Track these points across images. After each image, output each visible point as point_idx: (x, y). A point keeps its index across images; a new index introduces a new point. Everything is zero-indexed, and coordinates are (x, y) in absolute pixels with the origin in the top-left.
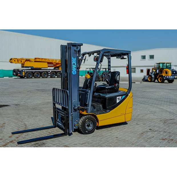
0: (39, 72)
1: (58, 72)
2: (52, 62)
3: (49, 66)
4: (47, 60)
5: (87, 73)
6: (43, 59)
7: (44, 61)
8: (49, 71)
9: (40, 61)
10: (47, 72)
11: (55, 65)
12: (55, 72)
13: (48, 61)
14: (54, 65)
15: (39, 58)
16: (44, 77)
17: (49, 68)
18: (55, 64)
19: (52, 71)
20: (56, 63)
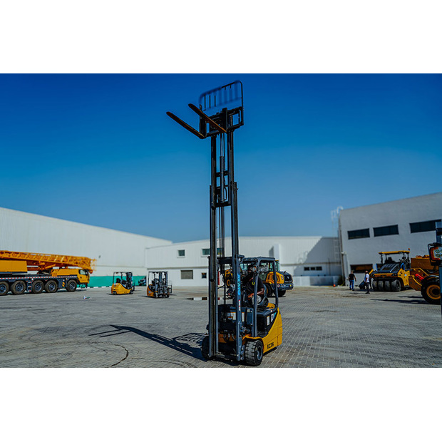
0: (7, 281)
1: (49, 280)
2: (36, 259)
3: (29, 269)
4: (26, 256)
5: (115, 281)
6: (18, 253)
7: (20, 258)
8: (30, 279)
9: (11, 257)
10: (24, 281)
11: (43, 266)
12: (43, 280)
13: (28, 259)
14: (40, 266)
15: (10, 251)
16: (18, 292)
17: (29, 272)
18: (44, 264)
19: (35, 280)
20: (46, 263)
